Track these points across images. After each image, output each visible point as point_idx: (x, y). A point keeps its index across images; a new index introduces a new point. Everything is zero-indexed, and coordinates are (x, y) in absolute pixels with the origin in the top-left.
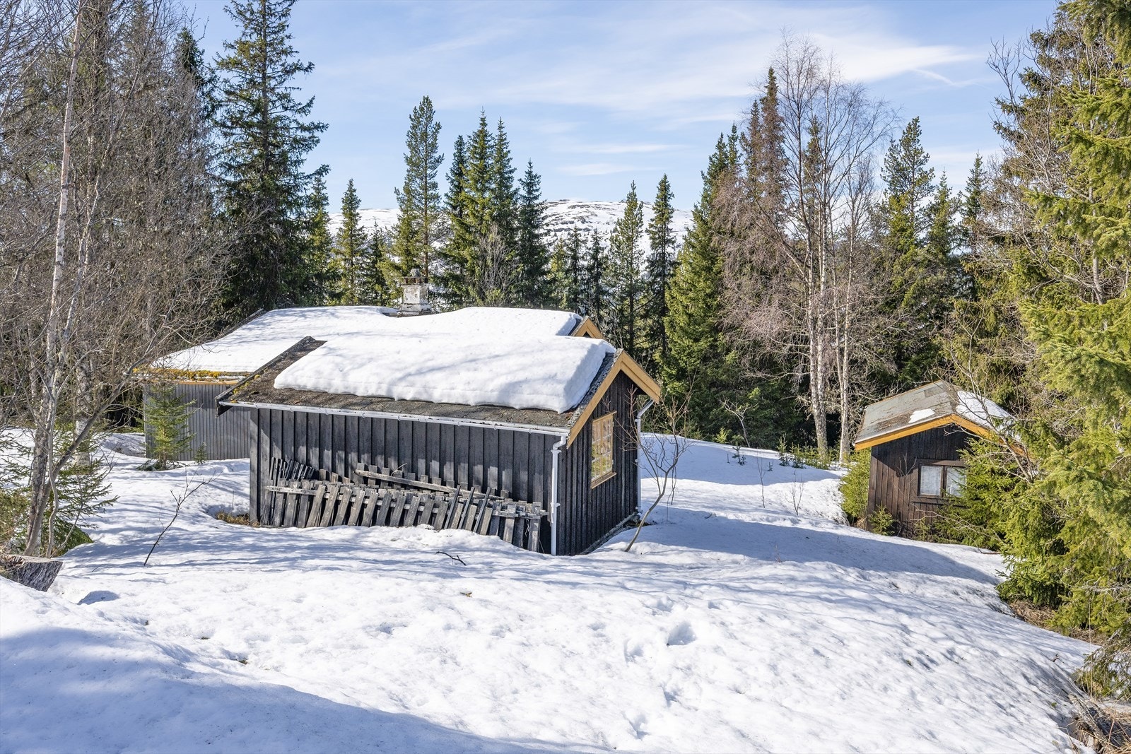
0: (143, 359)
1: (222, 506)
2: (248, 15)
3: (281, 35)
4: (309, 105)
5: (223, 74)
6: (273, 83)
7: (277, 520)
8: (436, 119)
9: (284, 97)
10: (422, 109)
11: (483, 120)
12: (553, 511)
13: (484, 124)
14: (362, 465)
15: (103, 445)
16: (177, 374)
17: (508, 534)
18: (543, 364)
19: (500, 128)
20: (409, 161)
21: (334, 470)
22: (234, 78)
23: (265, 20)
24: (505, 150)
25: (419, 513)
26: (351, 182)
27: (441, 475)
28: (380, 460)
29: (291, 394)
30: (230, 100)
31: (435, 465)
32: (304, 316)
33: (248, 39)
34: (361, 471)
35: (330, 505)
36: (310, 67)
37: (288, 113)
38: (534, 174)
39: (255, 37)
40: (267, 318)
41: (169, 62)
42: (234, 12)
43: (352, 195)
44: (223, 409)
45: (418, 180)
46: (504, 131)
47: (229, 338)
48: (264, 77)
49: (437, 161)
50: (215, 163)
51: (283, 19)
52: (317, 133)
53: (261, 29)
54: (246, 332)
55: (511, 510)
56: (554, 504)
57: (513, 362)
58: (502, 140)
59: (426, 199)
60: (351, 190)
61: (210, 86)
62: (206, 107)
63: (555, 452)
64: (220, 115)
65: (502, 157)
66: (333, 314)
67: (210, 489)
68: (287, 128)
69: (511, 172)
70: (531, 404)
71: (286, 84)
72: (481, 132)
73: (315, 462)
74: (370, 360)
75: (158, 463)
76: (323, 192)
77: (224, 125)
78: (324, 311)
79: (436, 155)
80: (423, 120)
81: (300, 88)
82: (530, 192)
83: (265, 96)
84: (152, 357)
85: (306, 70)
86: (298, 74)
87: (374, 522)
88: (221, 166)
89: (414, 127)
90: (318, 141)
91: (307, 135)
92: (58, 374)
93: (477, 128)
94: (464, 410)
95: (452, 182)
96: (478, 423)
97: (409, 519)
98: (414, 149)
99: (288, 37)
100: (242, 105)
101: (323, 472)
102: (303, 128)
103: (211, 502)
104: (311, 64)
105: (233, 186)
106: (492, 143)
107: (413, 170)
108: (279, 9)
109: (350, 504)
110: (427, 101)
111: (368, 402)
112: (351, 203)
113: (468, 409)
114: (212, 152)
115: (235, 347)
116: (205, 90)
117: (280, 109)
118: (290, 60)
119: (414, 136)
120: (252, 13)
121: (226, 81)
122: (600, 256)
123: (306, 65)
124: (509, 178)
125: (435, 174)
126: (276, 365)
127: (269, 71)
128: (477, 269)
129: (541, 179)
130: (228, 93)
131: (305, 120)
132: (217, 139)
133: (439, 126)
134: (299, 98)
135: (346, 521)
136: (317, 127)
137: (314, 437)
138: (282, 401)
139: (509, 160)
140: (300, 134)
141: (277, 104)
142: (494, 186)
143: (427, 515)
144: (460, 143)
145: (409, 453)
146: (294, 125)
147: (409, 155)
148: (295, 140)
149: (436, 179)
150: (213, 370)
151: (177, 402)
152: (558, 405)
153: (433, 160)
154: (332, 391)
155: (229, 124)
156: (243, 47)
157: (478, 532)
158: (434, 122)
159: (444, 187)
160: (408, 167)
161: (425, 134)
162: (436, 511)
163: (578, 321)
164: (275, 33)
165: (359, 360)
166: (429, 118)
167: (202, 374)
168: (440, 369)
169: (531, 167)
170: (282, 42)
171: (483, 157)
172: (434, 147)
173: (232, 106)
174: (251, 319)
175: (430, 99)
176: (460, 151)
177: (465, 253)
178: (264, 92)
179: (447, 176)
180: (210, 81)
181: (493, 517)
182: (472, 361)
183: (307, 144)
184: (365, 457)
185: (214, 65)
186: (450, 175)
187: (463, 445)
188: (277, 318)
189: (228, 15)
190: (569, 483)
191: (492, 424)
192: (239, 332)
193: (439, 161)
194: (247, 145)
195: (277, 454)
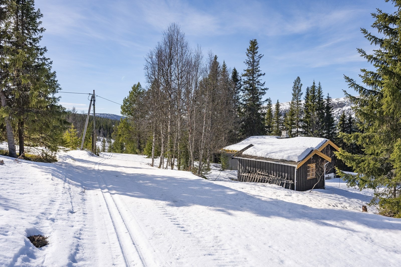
0: (221, 147)
1: (233, 178)
2: (249, 63)
3: (257, 67)
4: (264, 84)
5: (243, 78)
6: (255, 79)
7: (241, 180)
8: (301, 83)
9: (258, 82)
10: (297, 80)
11: (314, 82)
12: (295, 183)
13: (314, 84)
14: (258, 171)
15: (212, 165)
16: (229, 151)
17: (284, 186)
18: (295, 152)
19: (319, 84)
20: (293, 95)
21: (253, 172)
22: (246, 78)
23: (253, 63)
24: (321, 91)
25: (267, 181)
26: (278, 100)
27: (273, 174)
28: (262, 170)
29: (246, 156)
30: (244, 84)
31: (272, 172)
32: (258, 138)
33: (249, 69)
34: (258, 172)
35: (251, 178)
36: (264, 74)
37: (259, 86)
38: (329, 97)
39: (251, 68)
40: (249, 138)
41: (230, 76)
42: (246, 63)
43: (278, 104)
44: (233, 158)
45: (296, 100)
46: (321, 85)
47: (240, 143)
48: (253, 78)
49: (301, 94)
50: (241, 100)
51: (258, 63)
52: (266, 91)
53: (253, 66)
54: (244, 141)
55: (285, 182)
56: (295, 181)
57: (289, 152)
58: (320, 88)
59: (298, 105)
60: (278, 103)
61: (240, 81)
62: (239, 86)
63: (296, 170)
64: (242, 88)
65: (320, 92)
66: (264, 138)
67: (231, 175)
68: (258, 90)
69: (323, 96)
70: (291, 160)
71: (258, 79)
72: (313, 86)
73: (249, 169)
74: (261, 150)
75: (223, 169)
76: (271, 103)
77: (243, 90)
78: (263, 137)
79: (301, 93)
80: (297, 83)
81: (262, 79)
82: (328, 102)
83: (253, 82)
84: (222, 147)
85: (263, 75)
86: (261, 76)
87: (259, 182)
88: (242, 100)
89: (295, 85)
90: (266, 93)
91: (263, 91)
92: (203, 150)
93: (312, 85)
94: (277, 160)
95: (305, 100)
96: (280, 163)
97: (266, 182)
98: (295, 91)
99: (259, 67)
100: (248, 85)
101: (251, 172)
102: (262, 90)
103: (230, 177)
104: (264, 73)
105: (245, 105)
106: (317, 89)
107: (294, 97)
108: (257, 60)
109: (255, 178)
110: (299, 78)
111: (260, 158)
112: (278, 105)
113: (278, 160)
114: (240, 97)
115: (241, 145)
116: (239, 82)
117: (257, 85)
118: (259, 73)
119: (295, 87)
120: (250, 62)
121: (244, 79)
122: (351, 120)
123: (263, 74)
124: (322, 98)
125: (300, 98)
126: (243, 150)
127: (254, 76)
128: (311, 124)
129: (331, 98)
130: (244, 82)
131: (263, 88)
132: (241, 93)
133: (302, 85)
134: (262, 82)
135: (254, 181)
136: (266, 89)
137: (249, 165)
138: (243, 157)
139: (322, 93)
140: (262, 91)
141: (256, 84)
142: (317, 101)
143: (269, 181)
144: (308, 89)
145: (267, 169)
146: (260, 89)
147: (293, 93)
148: (260, 93)
149: (301, 99)
150: (236, 150)
151: (227, 157)
152: (296, 160)
153: (300, 94)
154: (253, 156)
155: (244, 90)
156: (248, 71)
157: (278, 185)
158: (300, 84)
159: (303, 102)
160: (293, 96)
161: (298, 87)
162: (271, 180)
163: (326, 141)
164: (256, 66)
165: (259, 150)
166: (299, 82)
167: (233, 151)
168: (274, 152)
169: (329, 95)
170: (257, 69)
171: (314, 93)
172: (300, 90)
173: (245, 86)
174: (246, 138)
175: (299, 77)
176: (308, 91)
177: (307, 120)
178: (253, 81)
179: (304, 98)
180: (240, 80)
181: (281, 182)
182: (281, 151)
183: (263, 94)
184: (259, 169)
185: (241, 76)
186: (305, 98)
187: (278, 168)
188: (252, 138)
189: (245, 63)
190: (300, 177)
191: (282, 164)
192: (243, 141)
193: (302, 94)
194: (248, 95)
195: (243, 168)
